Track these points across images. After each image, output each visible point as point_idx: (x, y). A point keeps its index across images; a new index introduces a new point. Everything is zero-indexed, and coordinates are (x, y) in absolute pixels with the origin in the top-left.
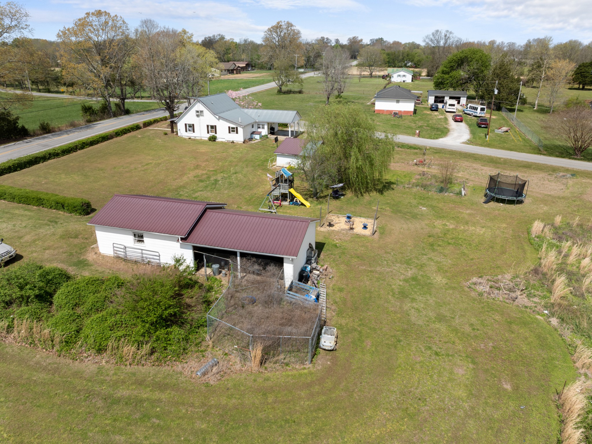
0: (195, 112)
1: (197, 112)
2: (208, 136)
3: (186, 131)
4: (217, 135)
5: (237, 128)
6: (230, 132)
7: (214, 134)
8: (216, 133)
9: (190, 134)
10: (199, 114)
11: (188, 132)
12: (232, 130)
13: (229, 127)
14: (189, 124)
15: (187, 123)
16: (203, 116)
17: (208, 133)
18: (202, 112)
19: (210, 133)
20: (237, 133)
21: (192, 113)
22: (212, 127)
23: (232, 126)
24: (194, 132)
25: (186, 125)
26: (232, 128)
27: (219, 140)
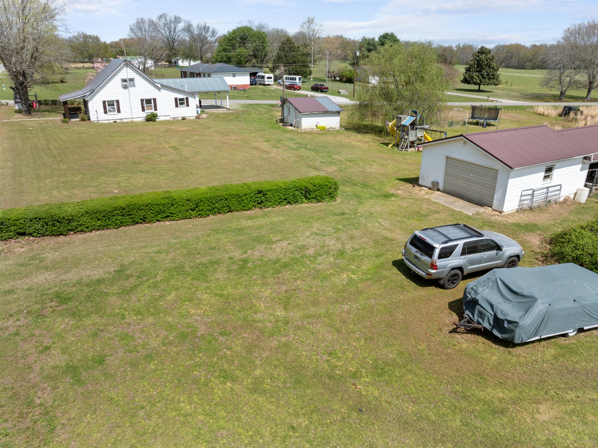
0: (120, 83)
1: (125, 81)
2: (144, 114)
3: (106, 112)
4: (158, 112)
5: (187, 99)
6: (177, 106)
7: (153, 111)
8: (156, 109)
9: (112, 116)
10: (127, 83)
11: (109, 113)
12: (179, 102)
13: (176, 99)
14: (108, 101)
15: (107, 99)
16: (134, 86)
17: (143, 110)
18: (132, 80)
19: (146, 111)
20: (188, 105)
21: (116, 83)
22: (148, 101)
23: (180, 96)
24: (119, 111)
25: (104, 102)
26: (180, 100)
27: (160, 119)
